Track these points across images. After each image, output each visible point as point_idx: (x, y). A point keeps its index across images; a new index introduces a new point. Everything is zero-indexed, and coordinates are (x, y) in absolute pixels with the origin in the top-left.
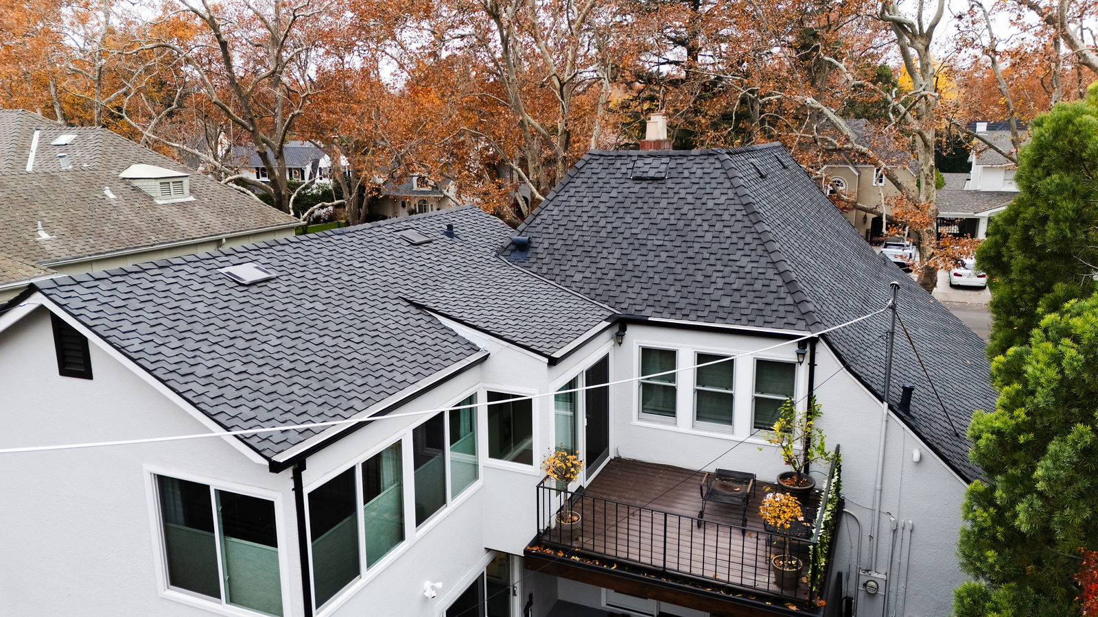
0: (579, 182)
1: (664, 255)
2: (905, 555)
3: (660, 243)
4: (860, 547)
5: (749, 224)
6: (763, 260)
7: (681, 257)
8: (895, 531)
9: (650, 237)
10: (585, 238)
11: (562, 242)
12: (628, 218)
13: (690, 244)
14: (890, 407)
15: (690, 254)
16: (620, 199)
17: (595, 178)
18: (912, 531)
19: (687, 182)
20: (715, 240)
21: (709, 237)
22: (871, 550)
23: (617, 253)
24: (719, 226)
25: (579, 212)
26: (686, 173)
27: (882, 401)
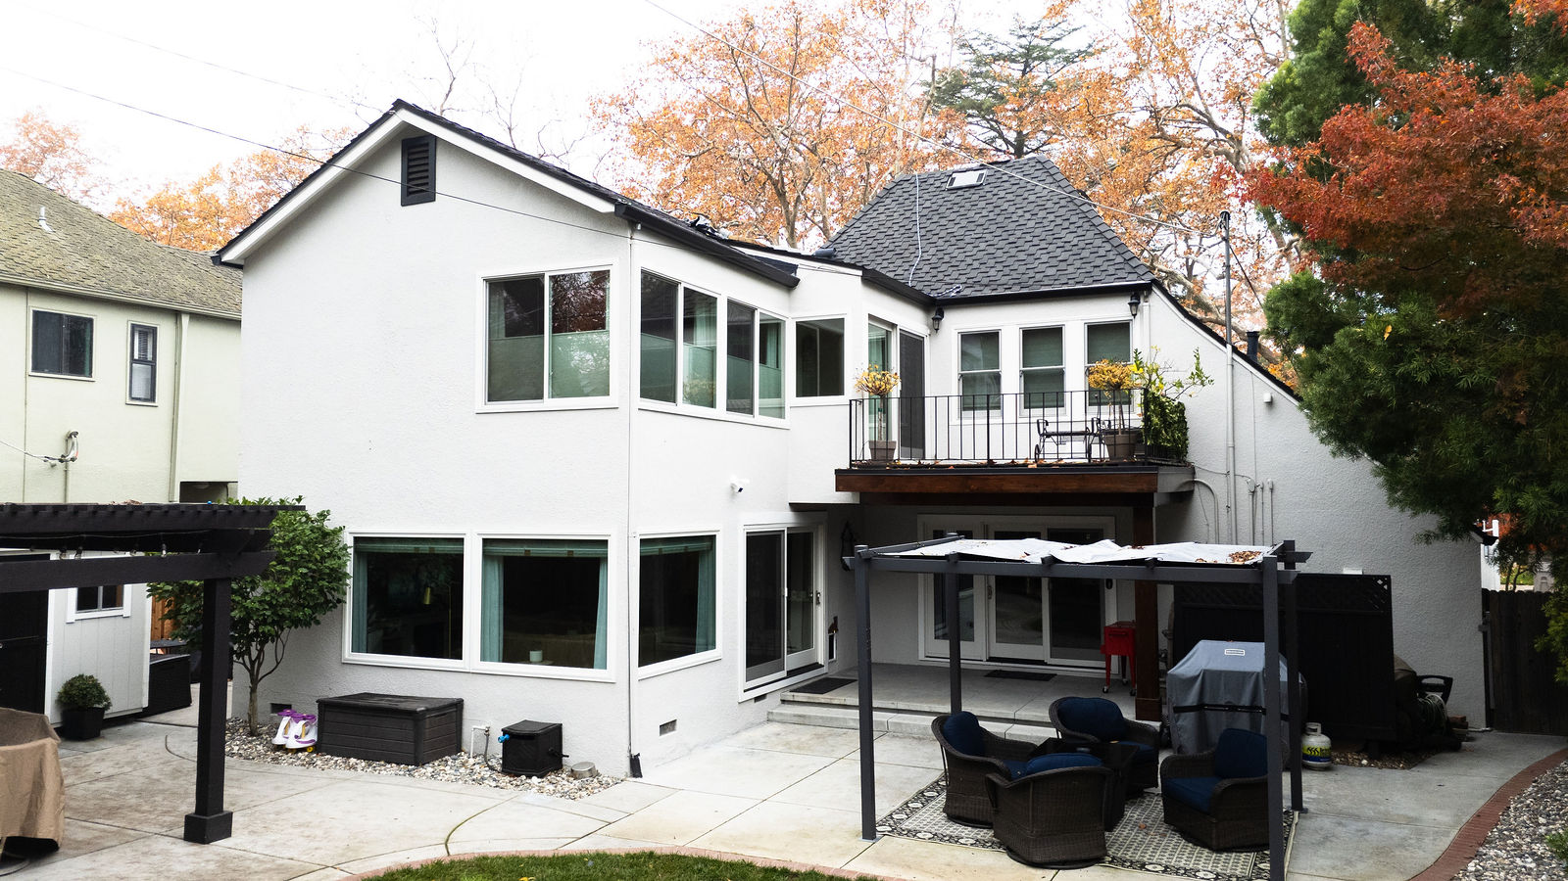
0: (888, 201)
1: (983, 246)
2: (1268, 522)
3: (980, 236)
4: (1217, 522)
5: (1075, 207)
6: (1090, 234)
7: (1001, 244)
8: (1254, 493)
9: (967, 233)
10: (896, 244)
11: (871, 251)
12: (943, 222)
13: (1010, 233)
14: (1235, 350)
15: (1012, 239)
16: (934, 207)
17: (906, 195)
18: (1272, 490)
19: (1007, 185)
20: (1037, 226)
21: (1031, 224)
22: (1230, 525)
23: (933, 251)
24: (1042, 214)
25: (889, 224)
26: (1005, 178)
27: (1225, 345)
